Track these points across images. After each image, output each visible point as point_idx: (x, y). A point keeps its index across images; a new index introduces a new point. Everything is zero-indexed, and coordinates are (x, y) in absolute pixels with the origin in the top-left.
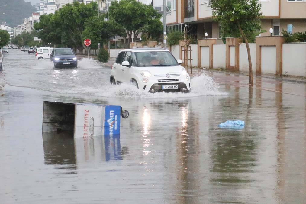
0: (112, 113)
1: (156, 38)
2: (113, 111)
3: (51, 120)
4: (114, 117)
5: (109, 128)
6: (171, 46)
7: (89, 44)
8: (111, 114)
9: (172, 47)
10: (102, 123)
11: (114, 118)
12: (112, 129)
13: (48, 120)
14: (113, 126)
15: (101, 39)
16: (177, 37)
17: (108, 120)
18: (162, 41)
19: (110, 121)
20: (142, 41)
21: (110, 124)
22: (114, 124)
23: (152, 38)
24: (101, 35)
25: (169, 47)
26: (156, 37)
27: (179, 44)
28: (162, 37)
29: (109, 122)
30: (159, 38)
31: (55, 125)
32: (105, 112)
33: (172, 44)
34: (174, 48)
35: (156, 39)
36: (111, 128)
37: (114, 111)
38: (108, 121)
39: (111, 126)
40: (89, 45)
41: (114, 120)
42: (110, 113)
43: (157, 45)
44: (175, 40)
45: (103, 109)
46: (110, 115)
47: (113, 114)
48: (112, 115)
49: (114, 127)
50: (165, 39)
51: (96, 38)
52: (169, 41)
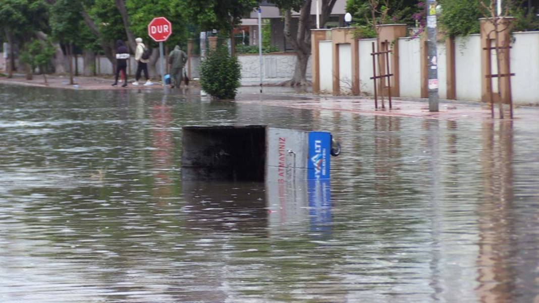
0: (318, 144)
1: (401, 13)
2: (319, 142)
3: (193, 164)
4: (322, 153)
5: (315, 171)
6: (453, 37)
7: (166, 34)
8: (317, 146)
9: (459, 41)
10: (305, 162)
11: (321, 155)
12: (318, 174)
13: (189, 162)
14: (320, 168)
15: (213, 16)
16: (473, 9)
17: (313, 156)
18: (423, 21)
19: (315, 159)
20: (353, 22)
21: (316, 165)
22: (320, 164)
23: (390, 13)
24: (212, 6)
25: (448, 40)
26: (401, 9)
27: (479, 32)
28: (422, 9)
29: (314, 161)
30: (411, 12)
31: (200, 172)
32: (307, 142)
33: (458, 34)
34: (464, 46)
35: (403, 17)
36: (318, 171)
37: (322, 142)
38: (313, 159)
39: (317, 167)
40: (166, 38)
41: (321, 158)
42: (316, 144)
43: (407, 35)
44: (468, 19)
45: (305, 136)
46: (316, 148)
47: (319, 146)
48: (318, 149)
49: (321, 171)
50: (431, 13)
51: (196, 13)
52: (447, 23)
